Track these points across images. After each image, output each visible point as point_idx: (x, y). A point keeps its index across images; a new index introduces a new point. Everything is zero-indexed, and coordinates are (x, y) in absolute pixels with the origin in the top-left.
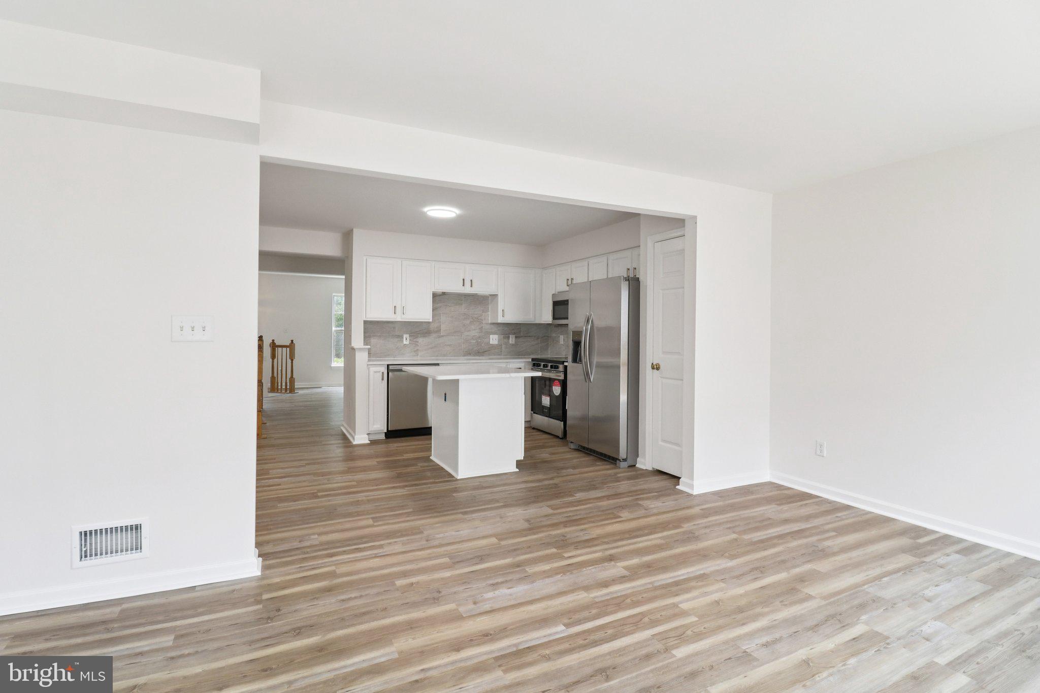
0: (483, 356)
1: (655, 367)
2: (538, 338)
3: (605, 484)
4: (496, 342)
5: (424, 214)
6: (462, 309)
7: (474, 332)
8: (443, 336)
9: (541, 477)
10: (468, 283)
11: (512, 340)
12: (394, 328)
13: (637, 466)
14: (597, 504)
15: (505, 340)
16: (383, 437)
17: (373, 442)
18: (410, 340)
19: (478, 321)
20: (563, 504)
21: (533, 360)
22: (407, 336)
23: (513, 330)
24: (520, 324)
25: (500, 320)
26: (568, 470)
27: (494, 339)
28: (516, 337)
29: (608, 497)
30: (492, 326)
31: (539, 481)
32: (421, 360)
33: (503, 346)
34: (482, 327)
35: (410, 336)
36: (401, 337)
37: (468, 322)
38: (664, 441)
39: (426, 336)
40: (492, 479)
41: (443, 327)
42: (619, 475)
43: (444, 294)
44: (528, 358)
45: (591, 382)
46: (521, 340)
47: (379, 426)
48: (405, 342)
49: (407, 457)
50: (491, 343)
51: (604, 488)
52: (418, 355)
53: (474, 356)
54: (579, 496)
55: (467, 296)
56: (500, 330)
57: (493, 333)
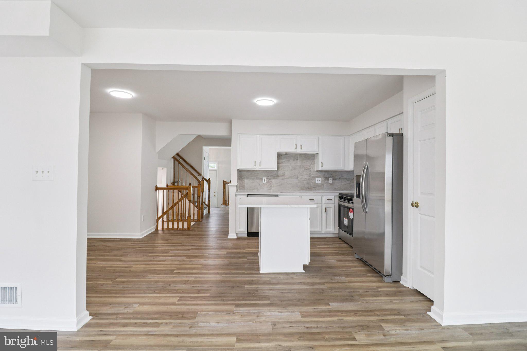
0: (311, 191)
1: (416, 205)
2: (349, 180)
3: (362, 298)
4: (320, 182)
5: (255, 105)
6: (298, 162)
7: (305, 176)
8: (286, 179)
9: (317, 280)
10: (299, 147)
11: (331, 181)
12: (258, 174)
13: (400, 282)
14: (342, 318)
15: (325, 181)
16: (246, 235)
17: (239, 238)
18: (267, 181)
19: (308, 170)
20: (315, 312)
21: (340, 194)
22: (265, 178)
23: (331, 175)
24: (336, 171)
25: (320, 168)
26: (341, 278)
27: (318, 181)
28: (333, 179)
29: (356, 313)
30: (317, 173)
31: (313, 284)
32: (273, 192)
33: (325, 185)
34: (311, 173)
35: (267, 178)
36: (261, 179)
37: (302, 170)
38: (421, 267)
39: (276, 179)
40: (282, 277)
41: (286, 173)
42: (380, 289)
43: (286, 154)
44: (337, 193)
45: (366, 213)
46: (337, 181)
47: (243, 229)
48: (264, 182)
49: (247, 251)
50: (316, 183)
51: (358, 302)
52: (271, 189)
53: (305, 190)
54: (334, 306)
55: (301, 154)
56: (322, 175)
57: (318, 177)
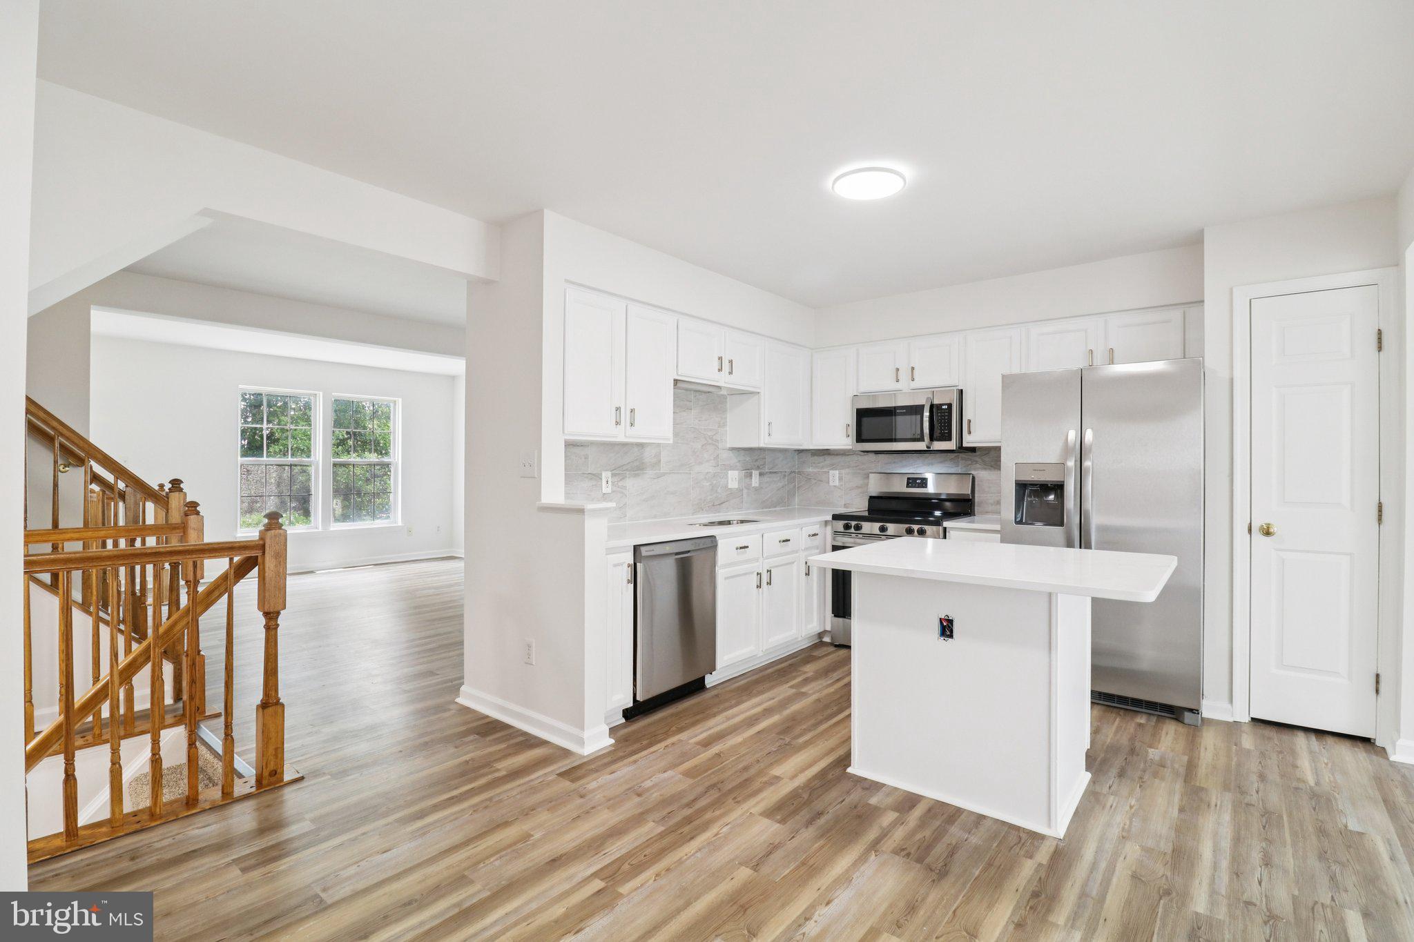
2: (785, 476)
4: (735, 485)
6: (692, 419)
7: (707, 466)
8: (664, 474)
11: (755, 479)
12: (586, 457)
15: (746, 480)
16: (621, 718)
18: (613, 484)
19: (713, 445)
21: (834, 517)
22: (609, 474)
23: (757, 460)
25: (763, 441)
27: (733, 479)
28: (759, 473)
30: (731, 454)
33: (745, 491)
34: (718, 456)
35: (613, 475)
36: (598, 477)
37: (700, 447)
39: (638, 475)
41: (665, 456)
46: (766, 479)
48: (606, 489)
50: (729, 486)
52: (626, 516)
55: (700, 393)
56: (739, 461)
57: (732, 468)
